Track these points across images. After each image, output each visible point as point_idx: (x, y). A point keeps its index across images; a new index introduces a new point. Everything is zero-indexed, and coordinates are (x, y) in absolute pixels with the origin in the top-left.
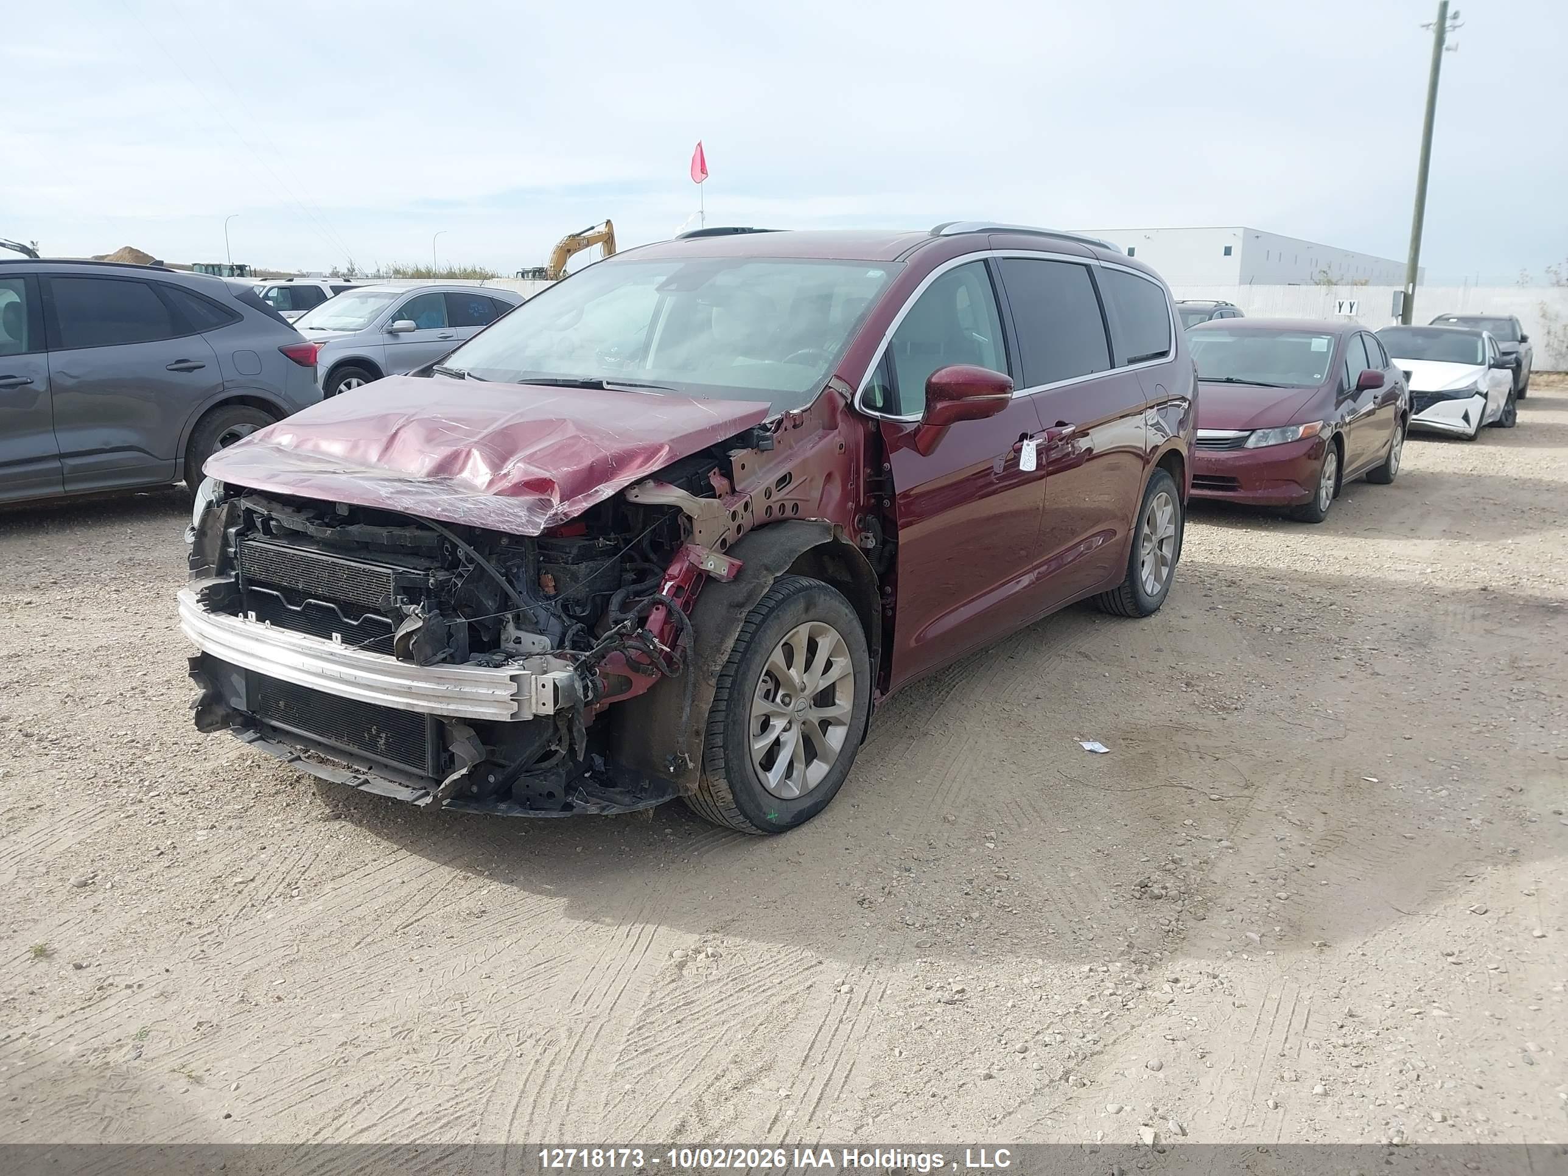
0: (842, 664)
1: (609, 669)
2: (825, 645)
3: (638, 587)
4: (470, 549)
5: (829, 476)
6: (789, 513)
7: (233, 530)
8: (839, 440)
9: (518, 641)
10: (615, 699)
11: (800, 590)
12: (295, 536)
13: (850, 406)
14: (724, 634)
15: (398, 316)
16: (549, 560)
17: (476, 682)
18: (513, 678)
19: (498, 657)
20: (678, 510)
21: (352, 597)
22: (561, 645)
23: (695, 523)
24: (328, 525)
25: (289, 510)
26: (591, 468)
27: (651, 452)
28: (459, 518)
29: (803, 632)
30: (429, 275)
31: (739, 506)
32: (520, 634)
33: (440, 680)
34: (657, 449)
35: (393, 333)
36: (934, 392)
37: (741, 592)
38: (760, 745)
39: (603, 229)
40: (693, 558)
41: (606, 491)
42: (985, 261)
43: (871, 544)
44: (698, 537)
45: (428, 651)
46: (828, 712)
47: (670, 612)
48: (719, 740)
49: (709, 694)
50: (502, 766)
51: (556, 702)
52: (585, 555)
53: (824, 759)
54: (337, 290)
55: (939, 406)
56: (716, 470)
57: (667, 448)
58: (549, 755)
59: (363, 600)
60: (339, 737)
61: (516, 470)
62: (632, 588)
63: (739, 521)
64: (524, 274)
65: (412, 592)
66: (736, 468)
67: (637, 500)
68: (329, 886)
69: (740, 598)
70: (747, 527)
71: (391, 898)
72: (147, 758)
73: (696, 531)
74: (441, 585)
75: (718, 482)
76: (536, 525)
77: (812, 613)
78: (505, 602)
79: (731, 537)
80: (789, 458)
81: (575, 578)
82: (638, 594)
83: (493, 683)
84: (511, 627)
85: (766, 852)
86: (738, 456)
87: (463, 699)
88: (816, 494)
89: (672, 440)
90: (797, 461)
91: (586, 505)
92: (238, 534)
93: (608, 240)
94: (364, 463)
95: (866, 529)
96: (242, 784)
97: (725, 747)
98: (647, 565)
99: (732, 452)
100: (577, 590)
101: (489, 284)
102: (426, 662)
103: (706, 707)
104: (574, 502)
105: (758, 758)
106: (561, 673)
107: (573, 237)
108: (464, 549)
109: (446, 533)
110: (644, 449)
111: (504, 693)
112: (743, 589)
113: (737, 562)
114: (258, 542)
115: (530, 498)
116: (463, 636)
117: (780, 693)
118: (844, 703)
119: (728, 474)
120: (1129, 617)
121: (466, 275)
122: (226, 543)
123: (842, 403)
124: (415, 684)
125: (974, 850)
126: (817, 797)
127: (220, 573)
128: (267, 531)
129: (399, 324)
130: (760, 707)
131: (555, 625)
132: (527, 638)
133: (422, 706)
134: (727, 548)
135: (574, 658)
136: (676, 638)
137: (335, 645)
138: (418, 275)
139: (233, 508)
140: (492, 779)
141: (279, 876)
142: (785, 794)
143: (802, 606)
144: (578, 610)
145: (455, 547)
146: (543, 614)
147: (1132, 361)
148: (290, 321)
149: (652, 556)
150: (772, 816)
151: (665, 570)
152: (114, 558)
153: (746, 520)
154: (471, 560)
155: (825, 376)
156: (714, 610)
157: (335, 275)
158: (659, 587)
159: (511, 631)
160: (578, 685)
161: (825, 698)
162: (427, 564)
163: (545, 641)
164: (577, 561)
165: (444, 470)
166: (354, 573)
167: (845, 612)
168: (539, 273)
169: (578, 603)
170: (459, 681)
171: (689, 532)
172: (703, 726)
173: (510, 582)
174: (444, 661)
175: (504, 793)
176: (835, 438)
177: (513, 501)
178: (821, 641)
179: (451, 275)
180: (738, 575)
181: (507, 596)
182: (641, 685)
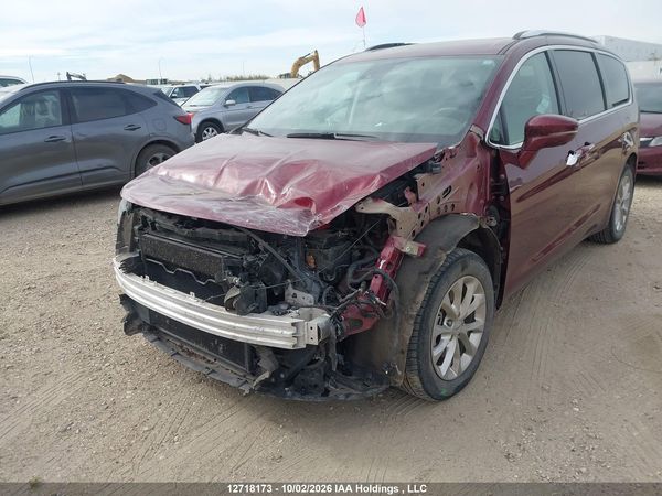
0: (479, 297)
1: (349, 315)
2: (471, 288)
3: (362, 262)
4: (266, 245)
5: (472, 185)
6: (449, 210)
7: (136, 228)
8: (478, 163)
9: (295, 296)
10: (353, 333)
11: (458, 259)
12: (169, 232)
13: (483, 142)
14: (417, 291)
15: (228, 98)
16: (311, 247)
17: (272, 325)
18: (293, 324)
19: (284, 307)
20: (387, 216)
21: (201, 269)
22: (320, 300)
23: (398, 224)
24: (186, 228)
25: (165, 218)
26: (334, 191)
27: (370, 179)
28: (259, 226)
29: (460, 282)
30: (242, 79)
31: (422, 210)
32: (296, 292)
33: (251, 323)
34: (373, 178)
35: (226, 106)
36: (530, 131)
37: (426, 263)
38: (436, 352)
39: (313, 54)
40: (397, 245)
41: (344, 206)
42: (546, 52)
43: (494, 223)
44: (400, 232)
45: (244, 306)
46: (472, 326)
47: (384, 278)
48: (414, 354)
49: (409, 329)
50: (288, 368)
51: (319, 337)
52: (331, 243)
53: (469, 353)
54: (202, 87)
55: (534, 139)
56: (408, 188)
57: (379, 177)
58: (313, 362)
59: (207, 272)
60: (198, 343)
61: (290, 191)
62: (360, 262)
63: (422, 219)
64: (281, 76)
65: (235, 270)
66: (419, 185)
67: (363, 211)
68: (195, 434)
69: (426, 268)
70: (426, 221)
71: (228, 445)
72: (107, 340)
73: (398, 228)
74: (250, 264)
75: (409, 196)
76: (303, 228)
77: (466, 271)
78: (287, 275)
79: (418, 229)
80: (448, 177)
81: (326, 257)
82: (363, 266)
83: (282, 327)
84: (290, 288)
85: (438, 411)
86: (420, 178)
87: (264, 335)
88: (464, 198)
89: (382, 172)
90: (454, 179)
91: (333, 216)
92: (139, 230)
93: (316, 59)
94: (206, 187)
95: (490, 214)
96: (152, 358)
97: (418, 358)
98: (367, 247)
99: (416, 176)
100: (327, 265)
101: (266, 81)
102: (243, 313)
103: (408, 337)
104: (325, 215)
105: (435, 362)
106: (322, 318)
107: (301, 59)
108: (262, 244)
109: (252, 235)
110: (364, 178)
111: (289, 333)
112: (427, 262)
113: (424, 246)
114: (149, 236)
115: (300, 209)
116: (264, 295)
117: (446, 319)
118: (480, 320)
119: (414, 190)
120: (606, 243)
121: (257, 78)
122: (133, 235)
123: (478, 140)
124: (237, 325)
125: (567, 413)
126: (466, 376)
127: (132, 250)
128: (154, 229)
129: (228, 102)
130: (437, 330)
131: (316, 288)
132: (300, 295)
133: (242, 337)
134: (416, 237)
135: (329, 311)
136: (388, 294)
137: (191, 299)
138: (237, 79)
139: (136, 214)
140: (282, 376)
141: (168, 425)
142: (450, 378)
143: (460, 269)
144: (329, 277)
145: (257, 243)
146: (309, 282)
147: (614, 105)
148: (179, 104)
149: (370, 242)
150: (444, 393)
151: (380, 251)
152: (104, 220)
153: (426, 218)
154: (266, 251)
155: (467, 125)
156: (410, 276)
157: (203, 81)
158: (376, 262)
159: (290, 290)
160: (332, 329)
161: (470, 319)
162: (242, 251)
163: (311, 297)
164: (327, 247)
165: (249, 192)
166: (201, 256)
167: (482, 268)
168: (287, 76)
169: (328, 272)
170: (262, 324)
171: (394, 228)
172: (406, 349)
173: (289, 262)
174: (254, 311)
175: (290, 382)
176: (475, 162)
177: (290, 212)
178: (468, 287)
179: (251, 79)
180: (424, 254)
181: (287, 271)
182: (367, 325)
